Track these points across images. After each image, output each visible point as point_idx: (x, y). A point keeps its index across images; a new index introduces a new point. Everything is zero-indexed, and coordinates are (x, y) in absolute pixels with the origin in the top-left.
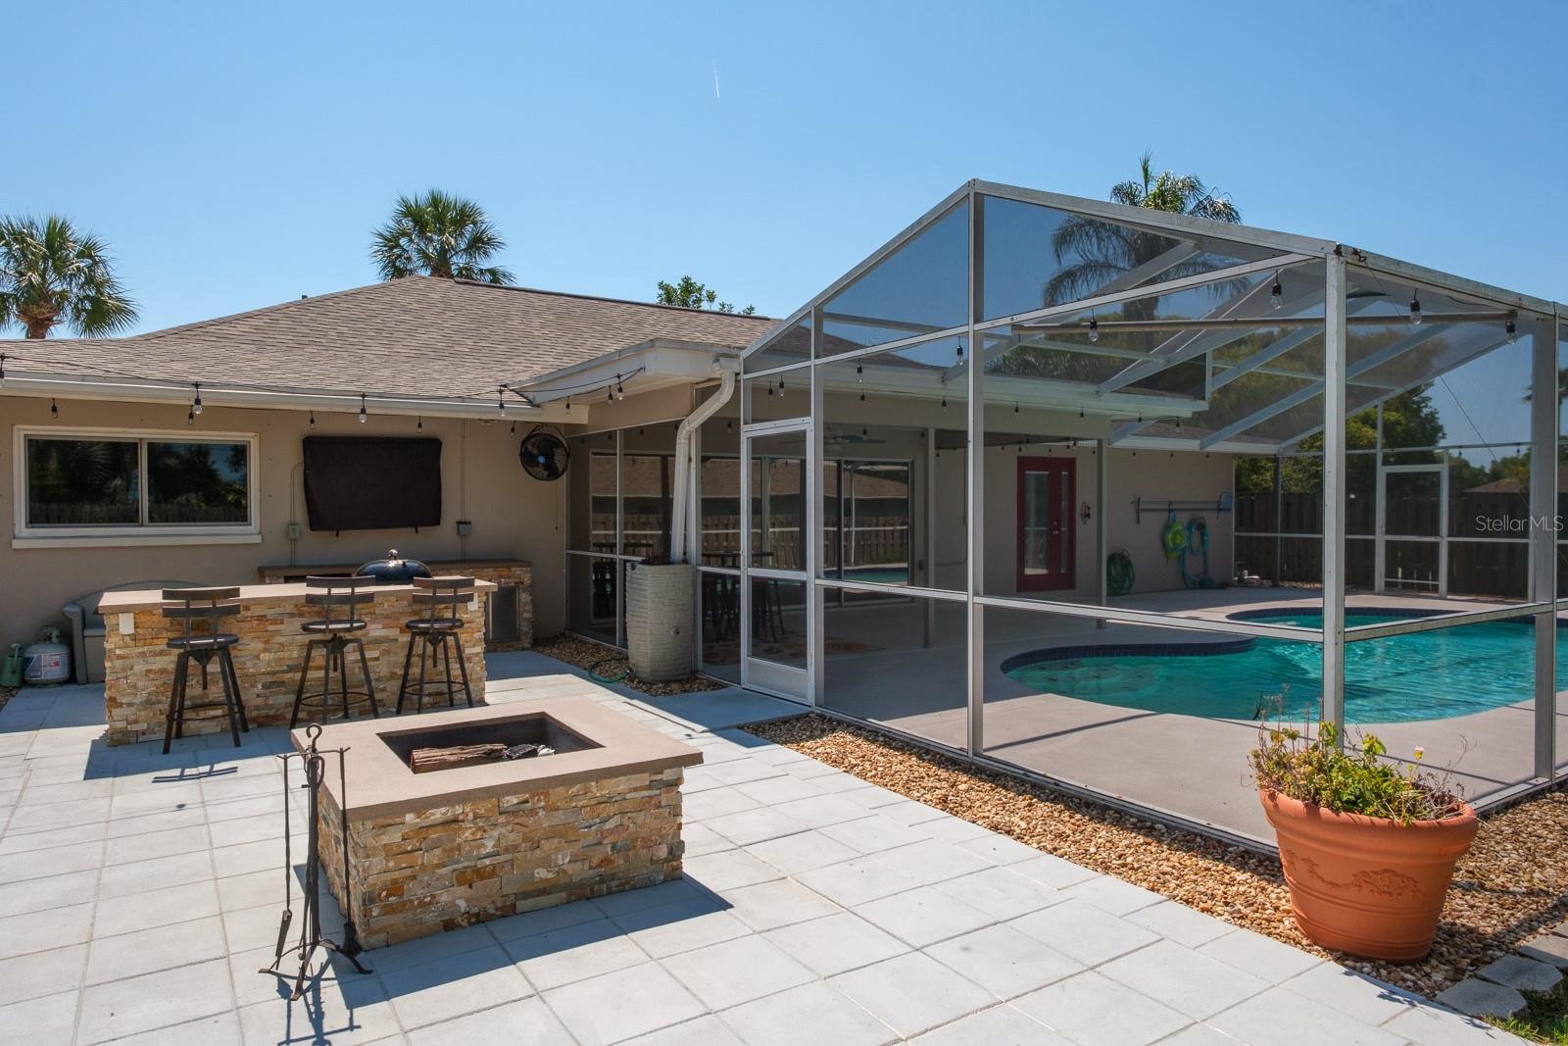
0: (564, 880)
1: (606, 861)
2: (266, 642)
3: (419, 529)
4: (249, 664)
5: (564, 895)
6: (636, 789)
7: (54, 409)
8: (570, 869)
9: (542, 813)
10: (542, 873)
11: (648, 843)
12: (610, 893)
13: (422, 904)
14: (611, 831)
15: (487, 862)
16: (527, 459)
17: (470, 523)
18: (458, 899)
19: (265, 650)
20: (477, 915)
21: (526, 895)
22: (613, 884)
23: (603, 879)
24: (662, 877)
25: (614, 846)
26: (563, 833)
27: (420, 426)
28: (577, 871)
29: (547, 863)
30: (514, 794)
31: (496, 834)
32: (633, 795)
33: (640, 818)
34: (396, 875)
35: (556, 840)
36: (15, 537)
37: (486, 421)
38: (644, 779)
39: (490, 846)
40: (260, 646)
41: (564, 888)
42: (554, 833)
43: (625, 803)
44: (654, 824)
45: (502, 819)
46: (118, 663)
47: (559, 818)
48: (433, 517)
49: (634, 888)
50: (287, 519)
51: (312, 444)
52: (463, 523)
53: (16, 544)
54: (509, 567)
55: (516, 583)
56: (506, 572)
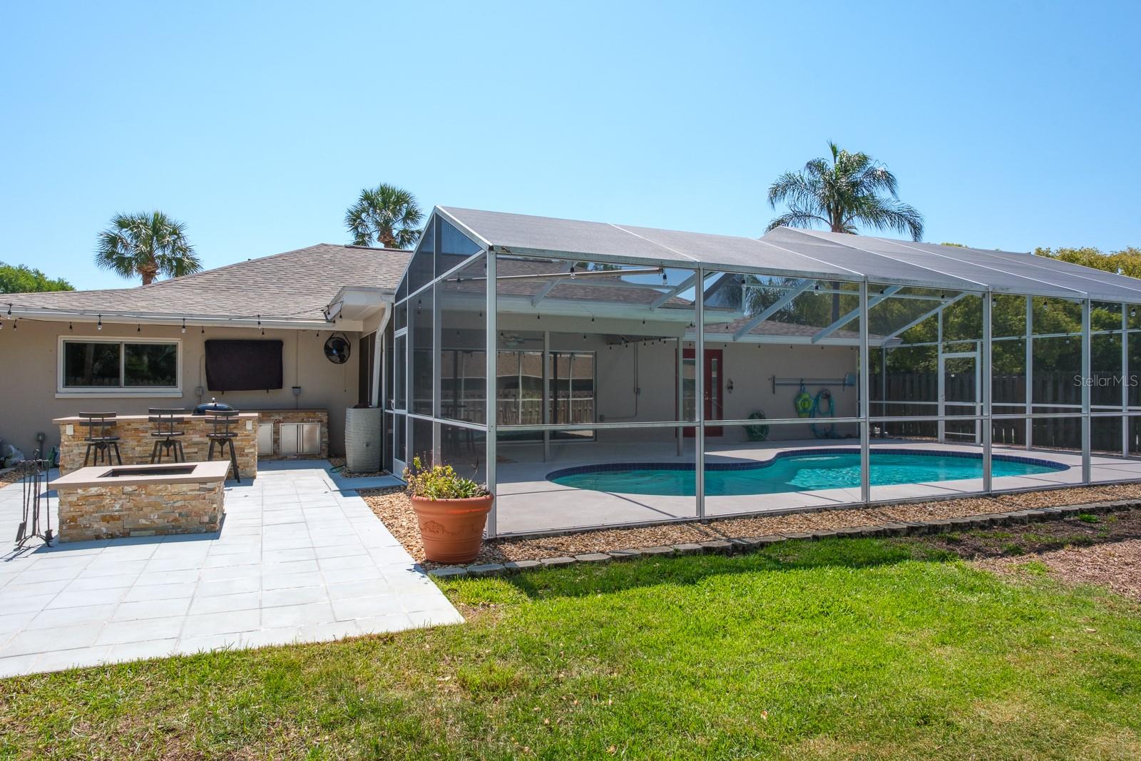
0: (155, 526)
1: (175, 520)
2: (139, 441)
3: (269, 390)
4: (130, 452)
5: (154, 531)
6: (191, 490)
7: (71, 327)
8: (157, 521)
9: (143, 496)
10: (143, 521)
11: (198, 514)
12: (177, 534)
13: (85, 527)
14: (178, 507)
15: (117, 513)
16: (328, 351)
17: (300, 388)
18: (104, 528)
19: (138, 446)
20: (111, 535)
21: (135, 530)
22: (179, 530)
23: (174, 527)
24: (205, 530)
25: (180, 514)
26: (155, 506)
27: (263, 333)
28: (160, 522)
29: (146, 517)
30: (127, 485)
31: (121, 502)
32: (191, 493)
33: (194, 503)
34: (74, 514)
35: (150, 508)
36: (57, 392)
37: (304, 331)
38: (197, 486)
39: (117, 507)
40: (136, 443)
41: (154, 529)
42: (149, 505)
43: (186, 496)
44: (201, 507)
45: (124, 496)
46: (66, 448)
47: (152, 499)
48: (279, 385)
49: (189, 533)
50: (197, 384)
51: (209, 344)
52: (297, 388)
53: (57, 396)
54: (315, 413)
55: (318, 422)
56: (312, 415)
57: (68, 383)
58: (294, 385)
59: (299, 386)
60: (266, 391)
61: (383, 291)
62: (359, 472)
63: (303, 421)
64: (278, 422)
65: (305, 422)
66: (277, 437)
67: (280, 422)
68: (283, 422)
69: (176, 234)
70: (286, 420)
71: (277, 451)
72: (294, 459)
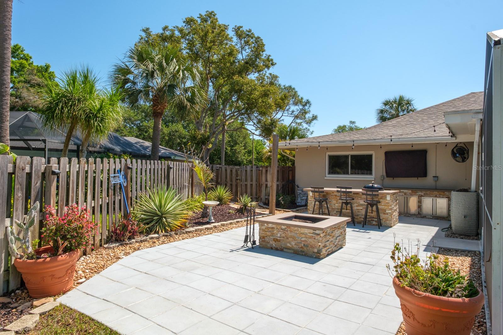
0: (293, 248)
1: (302, 247)
3: (419, 178)
5: (293, 251)
6: (309, 233)
8: (294, 246)
9: (289, 232)
10: (288, 245)
11: (312, 247)
12: (302, 255)
13: (267, 242)
14: (303, 241)
15: (279, 238)
17: (438, 177)
18: (274, 244)
20: (276, 248)
21: (286, 248)
22: (303, 253)
23: (302, 251)
24: (315, 256)
25: (304, 245)
26: (294, 238)
27: (412, 146)
28: (296, 247)
29: (289, 243)
30: (284, 226)
31: (280, 233)
32: (309, 234)
33: (310, 240)
34: (264, 235)
35: (291, 239)
36: (326, 177)
38: (312, 231)
39: (279, 235)
41: (293, 250)
42: (291, 237)
43: (307, 236)
44: (313, 243)
45: (281, 230)
46: (310, 201)
47: (293, 234)
48: (425, 174)
49: (307, 256)
50: (381, 174)
51: (387, 154)
52: (436, 177)
53: (326, 178)
54: (444, 192)
55: (446, 198)
56: (442, 194)
57: (330, 173)
58: (435, 175)
59: (437, 175)
60: (417, 178)
61: (474, 111)
62: (458, 234)
63: (436, 196)
64: (421, 196)
65: (437, 197)
66: (420, 205)
67: (422, 196)
68: (424, 196)
69: (409, 104)
70: (426, 195)
71: (420, 212)
72: (431, 218)
